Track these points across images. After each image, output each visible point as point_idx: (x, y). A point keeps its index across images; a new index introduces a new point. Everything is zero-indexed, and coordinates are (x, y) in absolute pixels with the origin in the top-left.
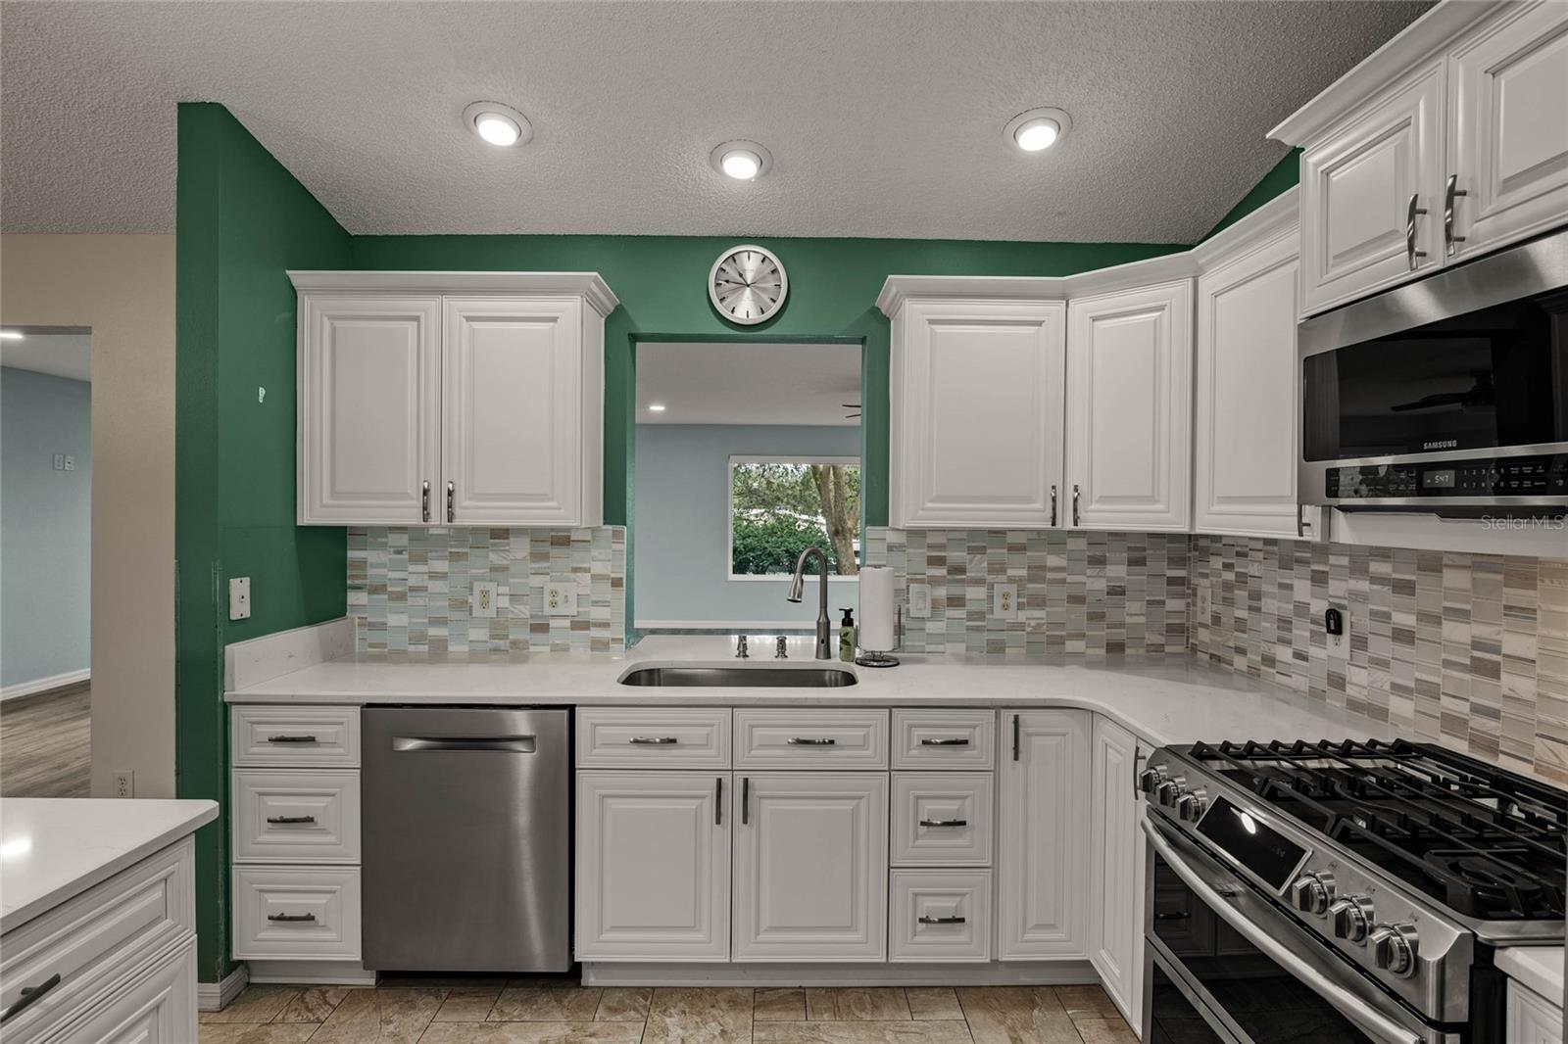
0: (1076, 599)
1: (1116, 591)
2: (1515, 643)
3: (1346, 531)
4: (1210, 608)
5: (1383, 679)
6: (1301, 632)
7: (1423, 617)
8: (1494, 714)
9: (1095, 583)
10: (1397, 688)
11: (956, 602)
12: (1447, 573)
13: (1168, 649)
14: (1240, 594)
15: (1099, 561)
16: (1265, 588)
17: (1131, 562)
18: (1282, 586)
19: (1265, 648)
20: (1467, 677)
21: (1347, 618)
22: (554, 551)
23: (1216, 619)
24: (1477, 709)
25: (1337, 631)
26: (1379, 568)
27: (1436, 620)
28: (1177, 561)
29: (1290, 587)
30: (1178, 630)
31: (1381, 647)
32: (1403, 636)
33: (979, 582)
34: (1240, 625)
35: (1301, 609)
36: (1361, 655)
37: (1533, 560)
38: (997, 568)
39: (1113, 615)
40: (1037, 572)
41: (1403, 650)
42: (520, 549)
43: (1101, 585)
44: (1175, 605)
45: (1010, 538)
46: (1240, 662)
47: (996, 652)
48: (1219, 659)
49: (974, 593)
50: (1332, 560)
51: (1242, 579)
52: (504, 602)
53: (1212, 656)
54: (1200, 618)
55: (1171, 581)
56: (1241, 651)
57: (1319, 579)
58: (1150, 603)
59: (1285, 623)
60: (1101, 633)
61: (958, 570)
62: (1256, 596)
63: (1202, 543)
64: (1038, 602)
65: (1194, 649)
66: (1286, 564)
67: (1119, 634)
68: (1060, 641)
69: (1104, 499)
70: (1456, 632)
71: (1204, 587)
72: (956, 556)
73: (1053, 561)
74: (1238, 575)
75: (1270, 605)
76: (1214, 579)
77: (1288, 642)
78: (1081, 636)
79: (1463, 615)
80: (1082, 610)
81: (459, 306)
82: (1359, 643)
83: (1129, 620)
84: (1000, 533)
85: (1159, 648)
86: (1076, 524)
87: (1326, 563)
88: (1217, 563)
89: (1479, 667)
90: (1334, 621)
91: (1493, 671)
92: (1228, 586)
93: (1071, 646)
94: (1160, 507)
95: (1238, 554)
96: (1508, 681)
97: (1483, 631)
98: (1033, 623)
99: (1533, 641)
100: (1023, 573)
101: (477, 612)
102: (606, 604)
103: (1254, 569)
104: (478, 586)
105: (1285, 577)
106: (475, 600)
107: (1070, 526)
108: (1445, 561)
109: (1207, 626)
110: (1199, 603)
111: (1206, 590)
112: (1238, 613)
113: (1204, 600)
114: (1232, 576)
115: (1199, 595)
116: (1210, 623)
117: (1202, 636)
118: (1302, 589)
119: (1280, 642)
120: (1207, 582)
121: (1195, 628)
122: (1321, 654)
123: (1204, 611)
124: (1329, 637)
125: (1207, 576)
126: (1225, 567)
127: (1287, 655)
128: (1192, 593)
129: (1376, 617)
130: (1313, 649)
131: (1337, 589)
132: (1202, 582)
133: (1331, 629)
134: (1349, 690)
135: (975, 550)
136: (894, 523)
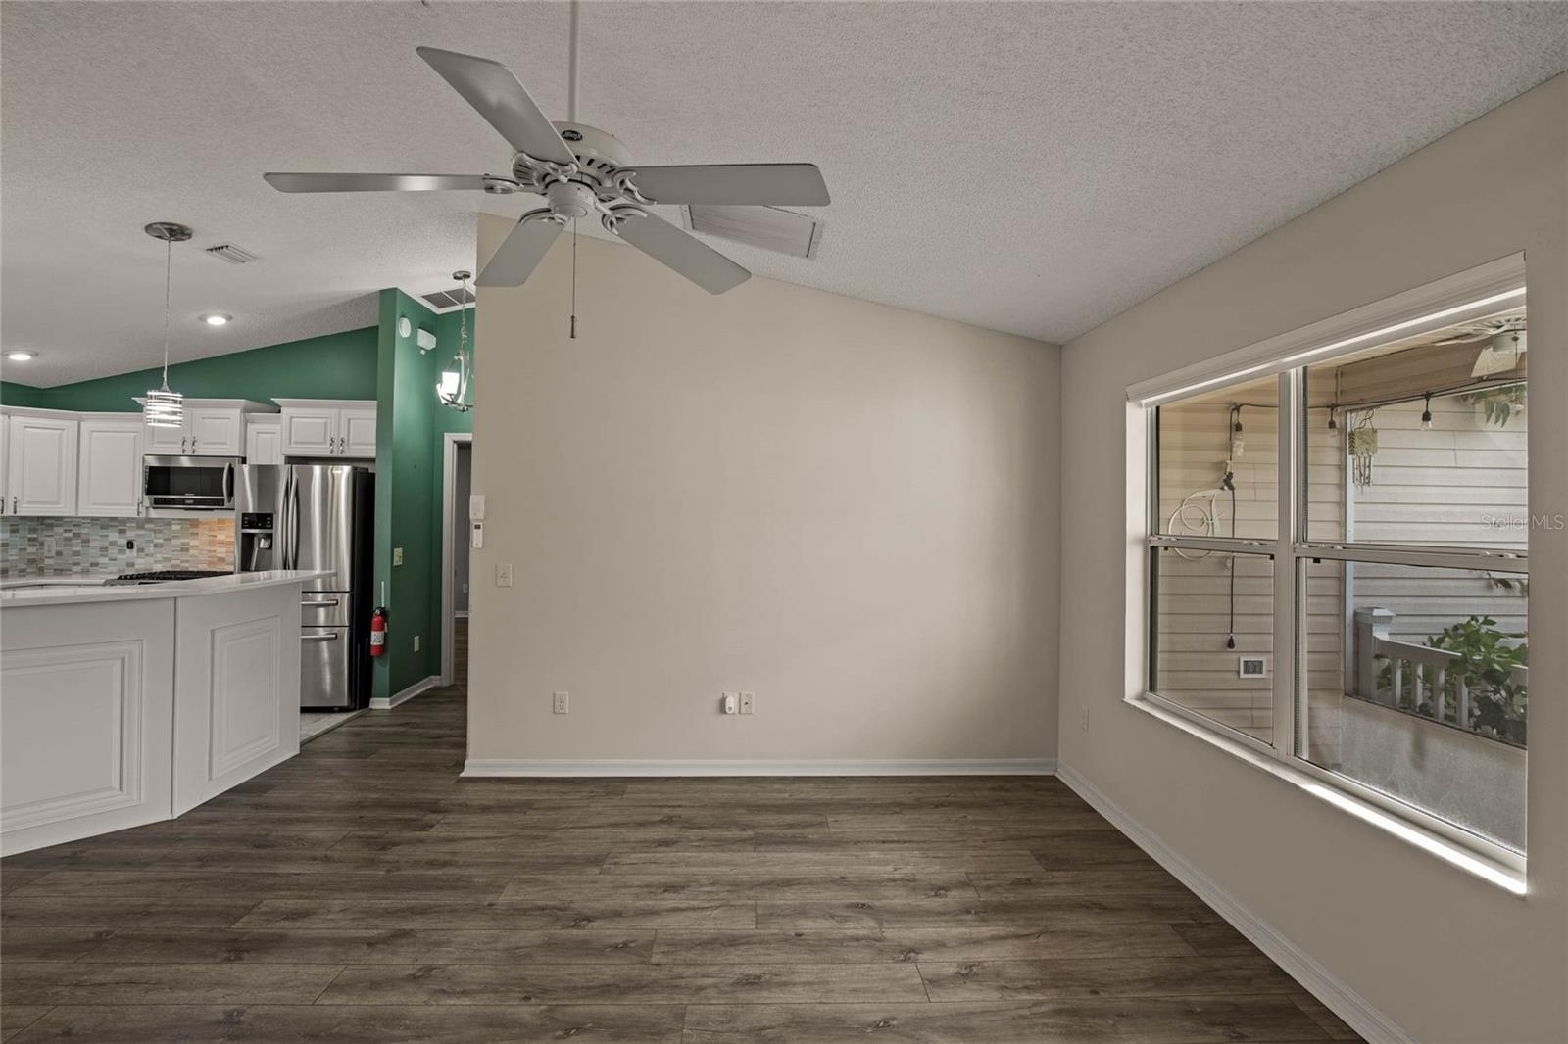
1: (4, 545)
2: (193, 542)
3: (154, 514)
4: (54, 549)
5: (151, 560)
6: (113, 552)
7: (165, 539)
8: (187, 561)
10: (156, 562)
12: (176, 524)
13: (28, 571)
14: (76, 541)
16: (91, 537)
17: (12, 531)
18: (102, 536)
19: (93, 561)
20: (180, 553)
21: (135, 543)
23: (59, 554)
24: (183, 562)
25: (132, 548)
26: (147, 526)
27: (170, 539)
28: (34, 529)
29: (107, 536)
30: (31, 562)
31: (148, 550)
32: (158, 546)
34: (76, 554)
35: (114, 543)
36: (141, 554)
37: (197, 520)
41: (158, 550)
44: (31, 550)
46: (75, 569)
48: (61, 570)
50: (128, 525)
51: (78, 535)
53: (56, 570)
54: (47, 554)
55: (30, 539)
56: (74, 564)
57: (122, 531)
58: (20, 549)
59: (104, 549)
62: (86, 541)
63: (46, 521)
65: (45, 567)
66: (104, 527)
69: (30, 503)
70: (176, 541)
71: (49, 541)
74: (74, 533)
75: (96, 544)
76: (57, 537)
77: (106, 556)
79: (175, 537)
82: (141, 550)
83: (10, 558)
85: (24, 570)
86: (15, 513)
87: (125, 526)
88: (60, 529)
89: (183, 550)
90: (130, 545)
91: (187, 550)
92: (67, 539)
95: (74, 525)
96: (191, 552)
97: (183, 540)
99: (198, 541)
105: (104, 532)
107: (11, 514)
109: (52, 557)
110: (46, 548)
111: (52, 541)
112: (74, 549)
113: (49, 546)
114: (70, 535)
115: (46, 544)
116: (54, 555)
117: (48, 562)
118: (113, 536)
119: (102, 556)
120: (52, 538)
121: (42, 560)
122: (124, 557)
123: (49, 551)
124: (128, 551)
125: (52, 536)
126: (65, 531)
127: (105, 560)
128: (42, 544)
129: (148, 541)
130: (119, 557)
131: (131, 534)
132: (47, 538)
133: (128, 548)
134: (136, 567)
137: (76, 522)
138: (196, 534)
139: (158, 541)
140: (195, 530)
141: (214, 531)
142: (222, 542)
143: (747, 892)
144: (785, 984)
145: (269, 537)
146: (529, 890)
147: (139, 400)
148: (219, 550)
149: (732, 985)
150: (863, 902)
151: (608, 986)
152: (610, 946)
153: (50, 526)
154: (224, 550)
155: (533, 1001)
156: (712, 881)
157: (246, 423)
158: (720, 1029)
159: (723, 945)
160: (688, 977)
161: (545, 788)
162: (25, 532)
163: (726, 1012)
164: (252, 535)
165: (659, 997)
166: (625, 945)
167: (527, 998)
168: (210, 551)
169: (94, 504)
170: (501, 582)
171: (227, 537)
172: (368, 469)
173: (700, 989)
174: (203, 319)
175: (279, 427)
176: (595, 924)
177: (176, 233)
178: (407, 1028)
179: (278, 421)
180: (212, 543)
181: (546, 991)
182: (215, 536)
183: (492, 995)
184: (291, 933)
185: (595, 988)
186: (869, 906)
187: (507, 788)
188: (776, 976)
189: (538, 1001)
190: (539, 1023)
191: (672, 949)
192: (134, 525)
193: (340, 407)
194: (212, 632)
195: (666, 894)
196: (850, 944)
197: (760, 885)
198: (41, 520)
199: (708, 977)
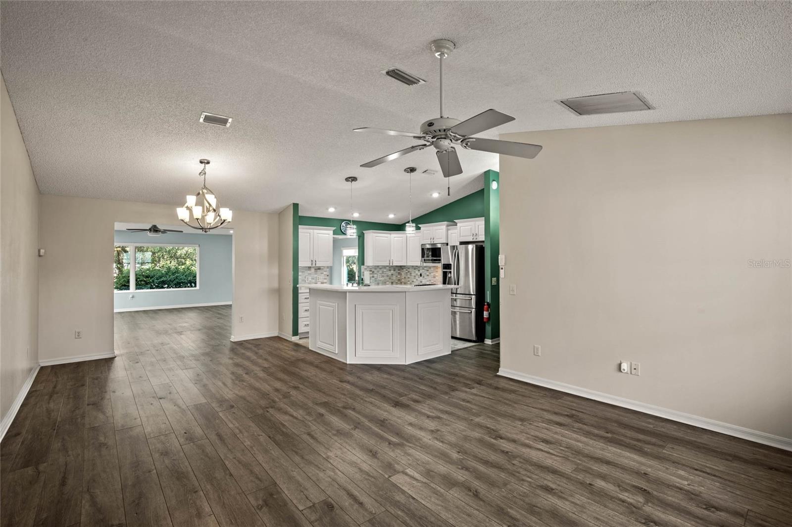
0: (388, 276)
1: (392, 275)
3: (425, 264)
4: (404, 276)
6: (417, 277)
9: (389, 273)
10: (427, 281)
11: (373, 277)
14: (409, 274)
15: (390, 270)
16: (412, 272)
18: (414, 272)
22: (318, 270)
23: (405, 278)
26: (425, 269)
28: (399, 270)
30: (399, 280)
31: (426, 277)
32: (428, 275)
33: (376, 274)
34: (409, 278)
35: (417, 274)
38: (378, 272)
39: (392, 278)
40: (383, 272)
41: (428, 277)
42: (313, 270)
43: (390, 274)
44: (399, 276)
45: (380, 267)
46: (409, 283)
47: (378, 284)
48: (406, 283)
49: (375, 275)
51: (409, 272)
52: (310, 279)
55: (398, 273)
56: (408, 281)
57: (419, 270)
58: (396, 276)
59: (415, 276)
60: (390, 281)
61: (373, 272)
62: (411, 274)
64: (383, 276)
65: (401, 282)
66: (415, 269)
67: (393, 281)
68: (386, 282)
69: (396, 261)
70: (432, 274)
71: (403, 273)
72: (373, 270)
73: (385, 270)
75: (413, 274)
78: (388, 280)
79: (432, 272)
80: (388, 277)
81: (316, 231)
82: (424, 277)
83: (394, 278)
84: (378, 266)
85: (397, 283)
86: (393, 264)
88: (405, 270)
90: (421, 275)
92: (407, 273)
93: (387, 283)
94: (403, 262)
95: (408, 268)
96: (437, 278)
100: (381, 272)
101: (306, 281)
102: (326, 279)
103: (410, 270)
104: (307, 277)
106: (306, 279)
110: (402, 276)
112: (408, 276)
117: (403, 280)
118: (417, 272)
119: (415, 278)
127: (415, 280)
129: (425, 274)
130: (419, 279)
131: (421, 271)
134: (422, 282)
135: (375, 269)
136: (365, 265)
138: (437, 271)
139: (428, 274)
140: (437, 270)
143: (581, 457)
144: (564, 498)
145: (450, 272)
146: (489, 420)
147: (420, 225)
149: (538, 486)
150: (646, 488)
151: (488, 462)
152: (501, 450)
153: (403, 269)
155: (460, 454)
156: (568, 446)
157: (448, 230)
158: (517, 496)
159: (549, 471)
160: (522, 474)
161: (526, 387)
162: (397, 271)
163: (525, 493)
164: (446, 272)
165: (504, 474)
166: (507, 452)
167: (459, 452)
169: (411, 261)
170: (511, 293)
172: (482, 246)
173: (523, 480)
174: (431, 195)
175: (457, 231)
176: (501, 441)
177: (412, 170)
178: (420, 443)
179: (456, 229)
181: (466, 453)
183: (449, 446)
184: (411, 405)
185: (484, 460)
186: (649, 493)
187: (511, 383)
188: (561, 493)
189: (461, 455)
190: (456, 461)
191: (524, 462)
192: (422, 268)
193: (475, 221)
194: (418, 304)
195: (541, 443)
196: (616, 501)
197: (591, 457)
198: (401, 266)
199: (530, 478)
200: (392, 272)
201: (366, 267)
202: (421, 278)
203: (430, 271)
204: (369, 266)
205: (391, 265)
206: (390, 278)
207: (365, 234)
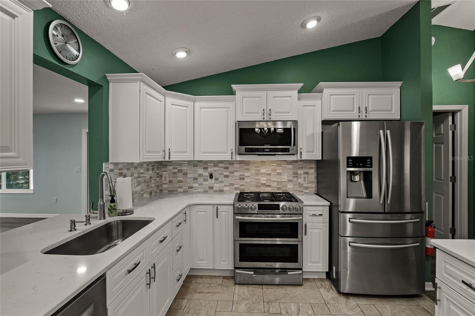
0: (145, 181)
1: (151, 178)
2: (247, 174)
4: (168, 179)
5: (222, 185)
6: (200, 180)
7: (230, 172)
8: (243, 185)
10: (225, 186)
12: (235, 165)
14: (180, 174)
15: (148, 170)
16: (188, 172)
17: (152, 170)
18: (194, 171)
19: (189, 185)
20: (239, 181)
21: (214, 175)
23: (171, 182)
24: (241, 185)
25: (212, 178)
26: (219, 165)
27: (233, 173)
28: (160, 169)
29: (197, 171)
31: (221, 179)
32: (226, 176)
34: (180, 182)
35: (201, 175)
36: (217, 182)
37: (249, 161)
38: (132, 175)
39: (150, 185)
40: (139, 174)
41: (226, 179)
43: (148, 177)
45: (135, 165)
46: (180, 190)
48: (172, 191)
50: (209, 164)
51: (180, 171)
53: (169, 191)
54: (164, 182)
55: (158, 174)
56: (179, 187)
57: (205, 168)
58: (155, 180)
59: (195, 179)
60: (148, 190)
62: (186, 174)
64: (139, 184)
65: (161, 190)
67: (151, 190)
68: (143, 195)
69: (175, 152)
70: (237, 174)
71: (165, 174)
72: (125, 172)
74: (178, 170)
75: (190, 175)
76: (169, 172)
77: (197, 183)
78: (146, 192)
80: (146, 184)
82: (217, 179)
83: (152, 185)
85: (156, 192)
87: (207, 165)
88: (170, 168)
89: (241, 179)
90: (211, 176)
91: (243, 179)
92: (175, 173)
93: (145, 195)
94: (187, 154)
95: (178, 165)
96: (246, 180)
97: (241, 173)
98: (139, 190)
99: (249, 173)
100: (137, 175)
103: (185, 168)
105: (195, 169)
108: (234, 163)
109: (167, 184)
110: (163, 178)
111: (166, 175)
112: (179, 179)
113: (165, 177)
114: (176, 171)
115: (163, 176)
116: (168, 183)
117: (165, 186)
118: (201, 171)
119: (194, 183)
120: (167, 173)
121: (161, 185)
122: (207, 183)
123: (165, 180)
124: (209, 179)
125: (166, 171)
126: (174, 168)
127: (197, 185)
128: (161, 176)
129: (220, 174)
130: (204, 183)
131: (210, 170)
132: (164, 173)
133: (210, 178)
134: (214, 188)
135: (128, 169)
136: (110, 161)
137: (180, 163)
138: (248, 169)
139: (228, 173)
141: (259, 167)
142: (264, 174)
147: (234, 87)
148: (261, 178)
153: (166, 167)
154: (265, 179)
168: (256, 179)
169: (204, 153)
171: (266, 171)
174: (304, 23)
179: (320, 98)
180: (257, 174)
182: (260, 171)
192: (212, 164)
200: (150, 172)
201: (111, 167)
202: (211, 182)
203: (231, 169)
204: (116, 164)
205: (167, 159)
206: (148, 186)
207: (111, 84)
